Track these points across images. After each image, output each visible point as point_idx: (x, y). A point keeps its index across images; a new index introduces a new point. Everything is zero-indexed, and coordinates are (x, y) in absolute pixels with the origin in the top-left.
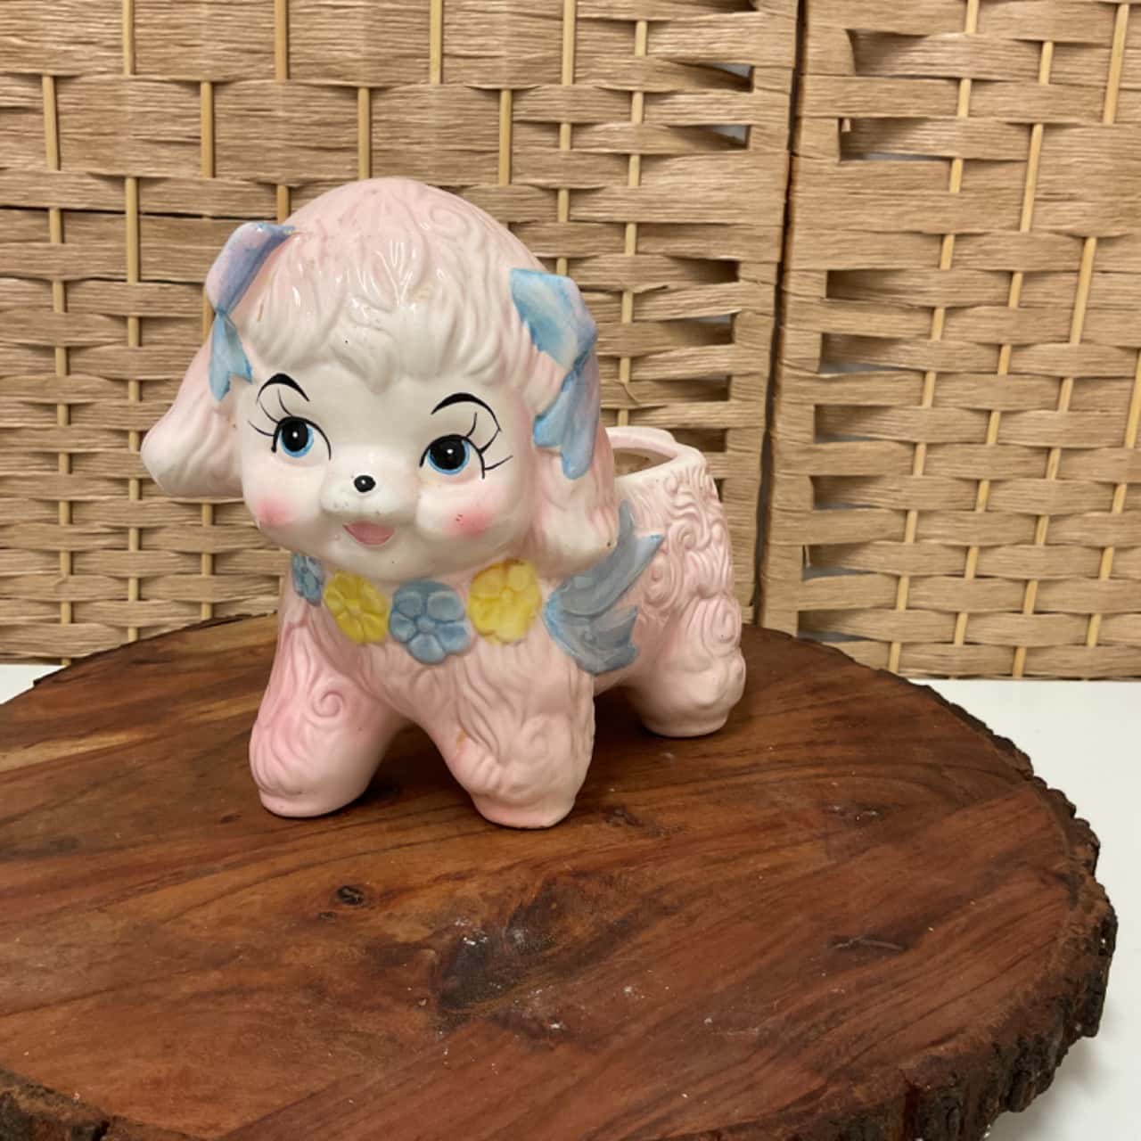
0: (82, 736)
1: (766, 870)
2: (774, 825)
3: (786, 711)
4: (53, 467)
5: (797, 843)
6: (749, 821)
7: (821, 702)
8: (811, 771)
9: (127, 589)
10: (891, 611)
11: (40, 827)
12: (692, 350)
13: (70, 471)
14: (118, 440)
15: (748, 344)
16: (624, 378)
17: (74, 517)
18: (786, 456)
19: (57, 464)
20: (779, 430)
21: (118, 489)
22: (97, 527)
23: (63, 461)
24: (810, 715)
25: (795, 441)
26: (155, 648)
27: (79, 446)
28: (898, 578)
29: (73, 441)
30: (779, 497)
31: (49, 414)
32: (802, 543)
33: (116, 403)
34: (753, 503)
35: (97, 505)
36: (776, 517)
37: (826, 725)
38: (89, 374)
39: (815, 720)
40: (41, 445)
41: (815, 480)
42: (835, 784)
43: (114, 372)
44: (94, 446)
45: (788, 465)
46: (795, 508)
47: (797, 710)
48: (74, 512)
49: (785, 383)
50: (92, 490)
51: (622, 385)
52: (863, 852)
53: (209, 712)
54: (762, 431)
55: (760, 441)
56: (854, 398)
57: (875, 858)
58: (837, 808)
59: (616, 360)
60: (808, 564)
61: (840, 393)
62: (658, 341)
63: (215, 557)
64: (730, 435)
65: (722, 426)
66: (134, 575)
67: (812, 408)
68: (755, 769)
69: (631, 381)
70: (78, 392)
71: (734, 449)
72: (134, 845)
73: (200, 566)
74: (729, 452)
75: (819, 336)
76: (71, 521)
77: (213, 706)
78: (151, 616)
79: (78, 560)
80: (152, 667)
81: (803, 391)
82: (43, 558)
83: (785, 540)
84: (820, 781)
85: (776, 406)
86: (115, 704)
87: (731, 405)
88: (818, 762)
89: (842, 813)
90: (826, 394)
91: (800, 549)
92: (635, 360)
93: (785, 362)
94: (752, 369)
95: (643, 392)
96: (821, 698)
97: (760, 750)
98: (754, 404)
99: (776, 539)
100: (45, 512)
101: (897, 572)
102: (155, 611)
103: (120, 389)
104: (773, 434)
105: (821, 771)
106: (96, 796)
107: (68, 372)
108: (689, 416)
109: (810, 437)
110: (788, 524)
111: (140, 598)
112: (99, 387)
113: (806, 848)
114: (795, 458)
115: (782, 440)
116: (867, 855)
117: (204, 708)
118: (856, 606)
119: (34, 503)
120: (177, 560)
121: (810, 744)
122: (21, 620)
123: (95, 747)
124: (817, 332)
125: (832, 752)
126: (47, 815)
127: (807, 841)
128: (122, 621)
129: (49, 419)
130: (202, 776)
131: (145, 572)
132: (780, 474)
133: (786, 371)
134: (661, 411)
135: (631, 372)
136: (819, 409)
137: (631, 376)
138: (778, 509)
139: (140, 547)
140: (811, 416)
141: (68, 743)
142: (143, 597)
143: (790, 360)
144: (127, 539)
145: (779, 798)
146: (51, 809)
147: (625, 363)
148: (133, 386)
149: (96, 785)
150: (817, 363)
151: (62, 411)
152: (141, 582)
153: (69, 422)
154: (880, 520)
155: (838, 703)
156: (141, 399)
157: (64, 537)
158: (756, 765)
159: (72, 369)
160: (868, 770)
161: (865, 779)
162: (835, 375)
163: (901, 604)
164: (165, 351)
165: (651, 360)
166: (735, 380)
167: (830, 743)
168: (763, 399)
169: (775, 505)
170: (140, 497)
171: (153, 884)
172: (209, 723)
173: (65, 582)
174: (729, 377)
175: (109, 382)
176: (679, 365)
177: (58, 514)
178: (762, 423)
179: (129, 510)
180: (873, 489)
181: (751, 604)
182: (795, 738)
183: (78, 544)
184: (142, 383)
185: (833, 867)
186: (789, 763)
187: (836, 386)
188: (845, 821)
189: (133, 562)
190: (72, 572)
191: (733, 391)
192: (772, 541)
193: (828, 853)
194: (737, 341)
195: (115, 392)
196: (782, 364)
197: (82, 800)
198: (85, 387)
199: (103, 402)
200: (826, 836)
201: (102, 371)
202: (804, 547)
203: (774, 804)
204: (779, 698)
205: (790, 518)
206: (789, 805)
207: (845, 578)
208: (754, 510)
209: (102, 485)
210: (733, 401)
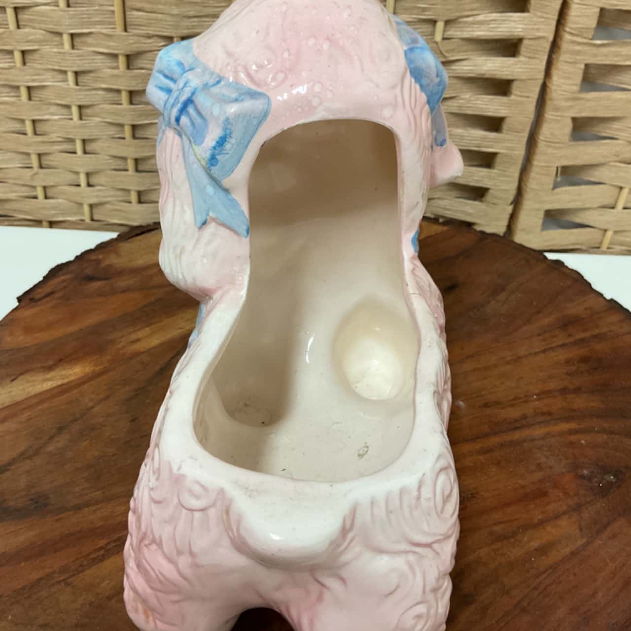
0: (50, 368)
1: (536, 550)
2: (540, 494)
3: (544, 351)
4: (17, 94)
5: (557, 517)
6: (523, 487)
7: (571, 340)
8: (565, 426)
9: (79, 178)
10: (612, 210)
11: (23, 482)
12: (495, 15)
13: (30, 99)
14: (60, 77)
15: (539, 14)
16: (438, 37)
17: (37, 129)
18: (555, 102)
19: (20, 92)
20: (554, 83)
21: (65, 111)
22: (54, 137)
23: (24, 92)
24: (561, 355)
25: (565, 91)
26: (98, 262)
27: (34, 81)
28: (621, 188)
29: (28, 77)
30: (545, 132)
31: (7, 57)
32: (556, 165)
33: (55, 50)
34: (526, 135)
35: (51, 122)
36: (541, 146)
37: (574, 368)
38: (34, 28)
39: (568, 362)
40: (6, 80)
41: (574, 120)
42: (583, 442)
43: (50, 27)
44: (44, 81)
45: (557, 109)
46: (557, 140)
47: (551, 348)
48: (36, 126)
49: (565, 46)
50: (46, 112)
51: (436, 43)
52: (605, 527)
53: (138, 340)
54: (540, 82)
55: (537, 89)
56: (616, 59)
57: (614, 536)
58: (585, 472)
59: (434, 22)
60: (559, 179)
61: (606, 55)
62: (468, 7)
63: (137, 161)
64: (515, 85)
65: (510, 77)
66: (82, 170)
67: (582, 66)
68: (524, 422)
69: (444, 39)
70: (27, 42)
71: (517, 95)
72: (87, 504)
73: (126, 164)
74: (513, 97)
75: (598, 10)
76: (35, 133)
77: (140, 334)
78: (97, 196)
79: (44, 158)
80: (96, 284)
81: (578, 53)
82: (21, 156)
83: (545, 162)
84: (573, 438)
85: (555, 62)
86: (73, 328)
87: (520, 61)
88: (569, 416)
89: (589, 479)
90: (595, 56)
91: (555, 169)
92: (447, 23)
93: (568, 29)
94: (540, 34)
95: (452, 48)
96: (570, 335)
97: (526, 399)
98: (537, 61)
99: (538, 161)
100: (17, 126)
101: (622, 185)
102: (100, 194)
103: (57, 39)
104: (548, 84)
105: (573, 425)
106: (61, 441)
107: (18, 27)
108: (485, 68)
109: (576, 88)
110: (550, 151)
111: (89, 185)
112: (41, 37)
113: (564, 522)
114: (564, 104)
115: (556, 90)
116: (608, 532)
117: (134, 337)
118: (587, 206)
119: (7, 120)
120: (111, 161)
121: (564, 391)
122: (12, 196)
123: (59, 383)
124: (597, 7)
125: (580, 402)
126: (27, 465)
127: (564, 513)
128: (79, 200)
129: (9, 60)
130: (133, 420)
131: (90, 169)
132: (549, 115)
133: (567, 37)
134: (464, 63)
135: (444, 31)
136: (587, 66)
137: (443, 34)
138: (543, 140)
139: (85, 152)
140: (581, 73)
141: (40, 377)
142: (91, 183)
143: (571, 28)
144: (75, 145)
145: (543, 460)
146: (30, 458)
147: (440, 25)
148: (66, 39)
149: (60, 430)
150: (592, 32)
151: (17, 56)
152: (88, 175)
153: (24, 63)
154: (618, 149)
155: (582, 340)
156: (73, 47)
157: (32, 144)
158: (524, 417)
159: (21, 23)
160: (606, 425)
161: (605, 437)
162: (605, 42)
163: (620, 205)
164: (87, 10)
165: (460, 23)
166: (525, 42)
167: (577, 391)
168: (545, 57)
169: (541, 137)
170: (81, 118)
171: (102, 552)
172: (138, 354)
173: (37, 173)
174: (520, 40)
175: (48, 34)
176: (483, 27)
177: (25, 127)
178: (541, 76)
179: (74, 127)
180: (616, 125)
181: (511, 203)
182: (553, 385)
183: (43, 149)
184: (72, 36)
185: (585, 546)
186: (549, 416)
187: (604, 50)
188: (591, 489)
189: (81, 163)
190: (41, 167)
191: (523, 49)
192: (535, 163)
193: (581, 530)
194: (531, 11)
195: (53, 41)
196: (565, 31)
197: (51, 448)
198: (32, 37)
199: (46, 49)
200: (578, 508)
201: (43, 26)
202: (557, 168)
203: (539, 467)
204: (539, 335)
205: (550, 147)
206: (551, 468)
207: (583, 187)
208: (525, 140)
209: (53, 109)
210: (521, 58)
